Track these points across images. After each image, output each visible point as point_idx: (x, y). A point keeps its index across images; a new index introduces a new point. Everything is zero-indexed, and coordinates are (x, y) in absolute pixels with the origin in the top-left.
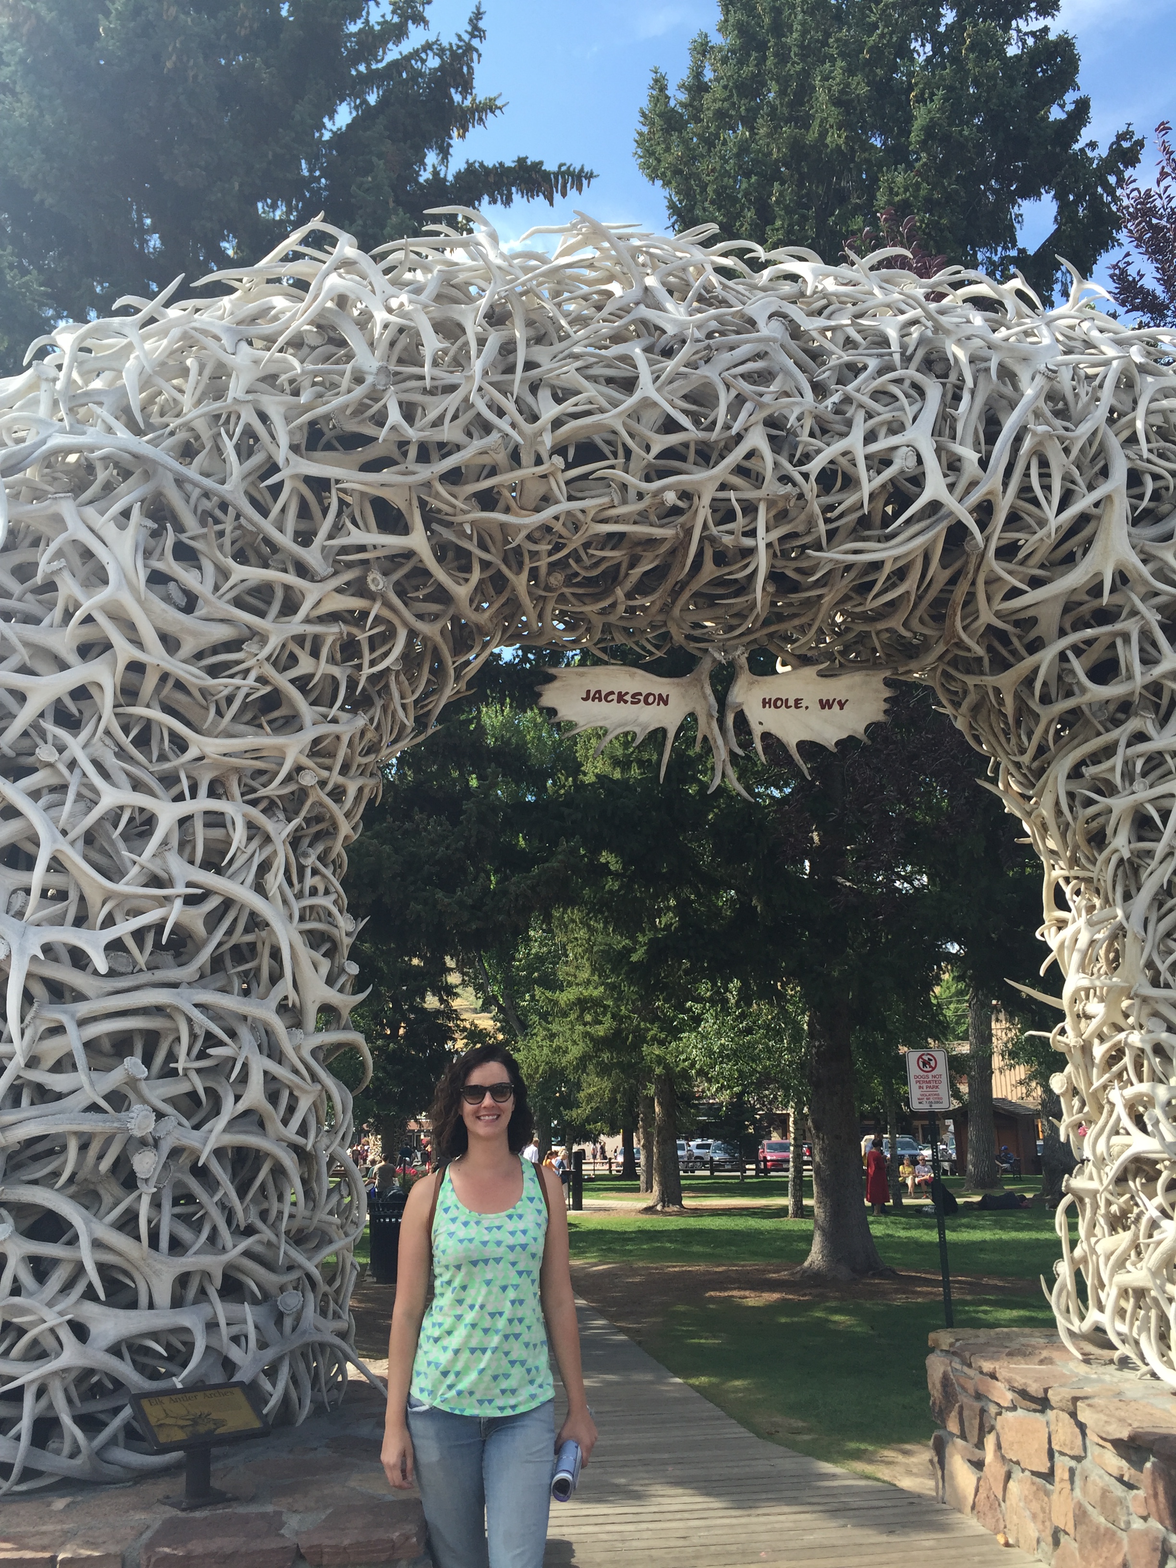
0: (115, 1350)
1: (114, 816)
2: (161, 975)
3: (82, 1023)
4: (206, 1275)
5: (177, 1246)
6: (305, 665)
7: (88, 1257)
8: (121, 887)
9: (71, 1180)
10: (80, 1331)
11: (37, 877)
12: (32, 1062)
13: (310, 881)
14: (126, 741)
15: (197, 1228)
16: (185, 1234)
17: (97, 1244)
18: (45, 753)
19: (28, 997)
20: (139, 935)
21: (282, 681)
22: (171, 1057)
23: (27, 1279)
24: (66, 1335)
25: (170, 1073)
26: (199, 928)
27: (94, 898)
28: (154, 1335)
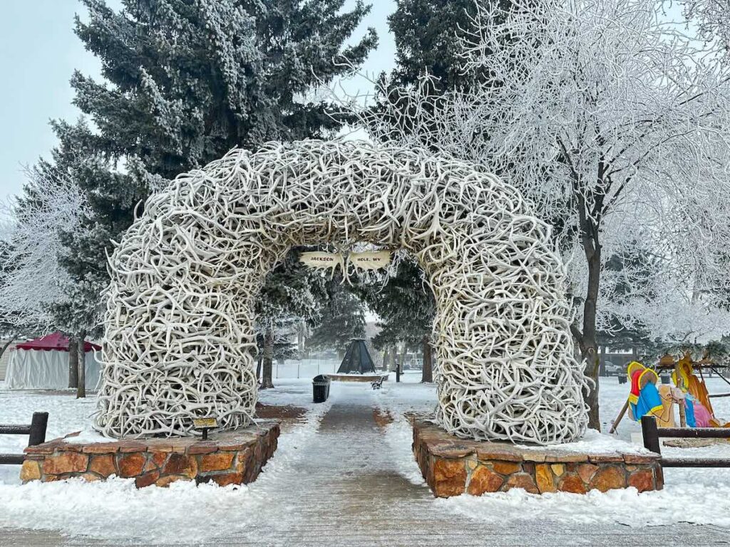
0: (192, 411)
1: (189, 298)
2: (201, 332)
3: (183, 343)
4: (212, 397)
5: (206, 390)
6: (236, 259)
7: (185, 393)
8: (191, 314)
9: (182, 376)
10: (184, 407)
11: (173, 311)
12: (173, 352)
13: (239, 308)
14: (193, 280)
15: (211, 386)
16: (207, 387)
17: (187, 390)
18: (174, 284)
19: (171, 338)
20: (196, 324)
21: (230, 263)
22: (204, 350)
23: (173, 396)
24: (181, 407)
25: (203, 354)
26: (211, 321)
27: (185, 317)
28: (201, 409)
